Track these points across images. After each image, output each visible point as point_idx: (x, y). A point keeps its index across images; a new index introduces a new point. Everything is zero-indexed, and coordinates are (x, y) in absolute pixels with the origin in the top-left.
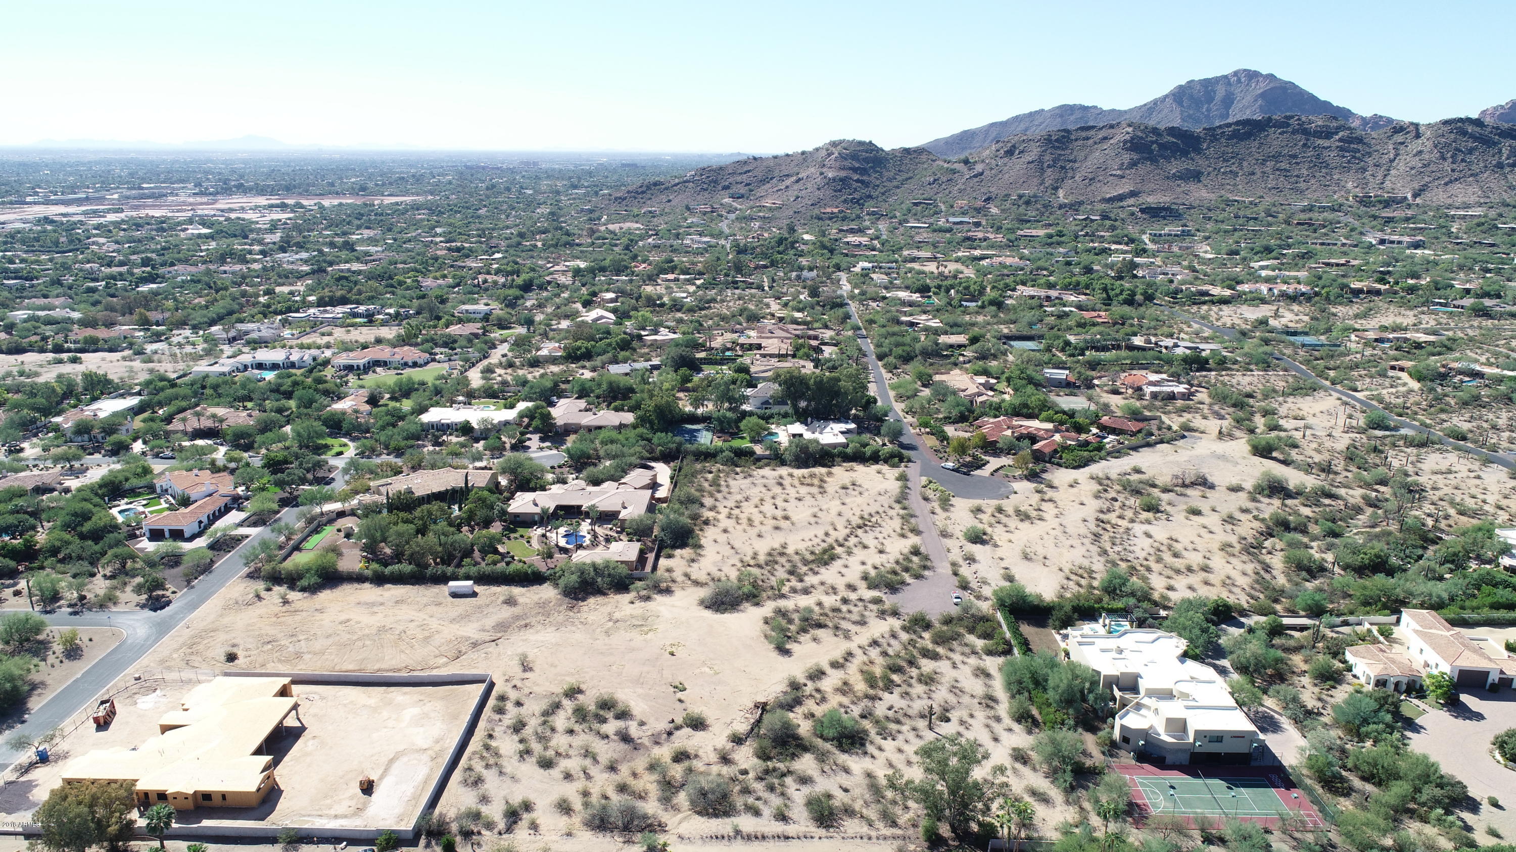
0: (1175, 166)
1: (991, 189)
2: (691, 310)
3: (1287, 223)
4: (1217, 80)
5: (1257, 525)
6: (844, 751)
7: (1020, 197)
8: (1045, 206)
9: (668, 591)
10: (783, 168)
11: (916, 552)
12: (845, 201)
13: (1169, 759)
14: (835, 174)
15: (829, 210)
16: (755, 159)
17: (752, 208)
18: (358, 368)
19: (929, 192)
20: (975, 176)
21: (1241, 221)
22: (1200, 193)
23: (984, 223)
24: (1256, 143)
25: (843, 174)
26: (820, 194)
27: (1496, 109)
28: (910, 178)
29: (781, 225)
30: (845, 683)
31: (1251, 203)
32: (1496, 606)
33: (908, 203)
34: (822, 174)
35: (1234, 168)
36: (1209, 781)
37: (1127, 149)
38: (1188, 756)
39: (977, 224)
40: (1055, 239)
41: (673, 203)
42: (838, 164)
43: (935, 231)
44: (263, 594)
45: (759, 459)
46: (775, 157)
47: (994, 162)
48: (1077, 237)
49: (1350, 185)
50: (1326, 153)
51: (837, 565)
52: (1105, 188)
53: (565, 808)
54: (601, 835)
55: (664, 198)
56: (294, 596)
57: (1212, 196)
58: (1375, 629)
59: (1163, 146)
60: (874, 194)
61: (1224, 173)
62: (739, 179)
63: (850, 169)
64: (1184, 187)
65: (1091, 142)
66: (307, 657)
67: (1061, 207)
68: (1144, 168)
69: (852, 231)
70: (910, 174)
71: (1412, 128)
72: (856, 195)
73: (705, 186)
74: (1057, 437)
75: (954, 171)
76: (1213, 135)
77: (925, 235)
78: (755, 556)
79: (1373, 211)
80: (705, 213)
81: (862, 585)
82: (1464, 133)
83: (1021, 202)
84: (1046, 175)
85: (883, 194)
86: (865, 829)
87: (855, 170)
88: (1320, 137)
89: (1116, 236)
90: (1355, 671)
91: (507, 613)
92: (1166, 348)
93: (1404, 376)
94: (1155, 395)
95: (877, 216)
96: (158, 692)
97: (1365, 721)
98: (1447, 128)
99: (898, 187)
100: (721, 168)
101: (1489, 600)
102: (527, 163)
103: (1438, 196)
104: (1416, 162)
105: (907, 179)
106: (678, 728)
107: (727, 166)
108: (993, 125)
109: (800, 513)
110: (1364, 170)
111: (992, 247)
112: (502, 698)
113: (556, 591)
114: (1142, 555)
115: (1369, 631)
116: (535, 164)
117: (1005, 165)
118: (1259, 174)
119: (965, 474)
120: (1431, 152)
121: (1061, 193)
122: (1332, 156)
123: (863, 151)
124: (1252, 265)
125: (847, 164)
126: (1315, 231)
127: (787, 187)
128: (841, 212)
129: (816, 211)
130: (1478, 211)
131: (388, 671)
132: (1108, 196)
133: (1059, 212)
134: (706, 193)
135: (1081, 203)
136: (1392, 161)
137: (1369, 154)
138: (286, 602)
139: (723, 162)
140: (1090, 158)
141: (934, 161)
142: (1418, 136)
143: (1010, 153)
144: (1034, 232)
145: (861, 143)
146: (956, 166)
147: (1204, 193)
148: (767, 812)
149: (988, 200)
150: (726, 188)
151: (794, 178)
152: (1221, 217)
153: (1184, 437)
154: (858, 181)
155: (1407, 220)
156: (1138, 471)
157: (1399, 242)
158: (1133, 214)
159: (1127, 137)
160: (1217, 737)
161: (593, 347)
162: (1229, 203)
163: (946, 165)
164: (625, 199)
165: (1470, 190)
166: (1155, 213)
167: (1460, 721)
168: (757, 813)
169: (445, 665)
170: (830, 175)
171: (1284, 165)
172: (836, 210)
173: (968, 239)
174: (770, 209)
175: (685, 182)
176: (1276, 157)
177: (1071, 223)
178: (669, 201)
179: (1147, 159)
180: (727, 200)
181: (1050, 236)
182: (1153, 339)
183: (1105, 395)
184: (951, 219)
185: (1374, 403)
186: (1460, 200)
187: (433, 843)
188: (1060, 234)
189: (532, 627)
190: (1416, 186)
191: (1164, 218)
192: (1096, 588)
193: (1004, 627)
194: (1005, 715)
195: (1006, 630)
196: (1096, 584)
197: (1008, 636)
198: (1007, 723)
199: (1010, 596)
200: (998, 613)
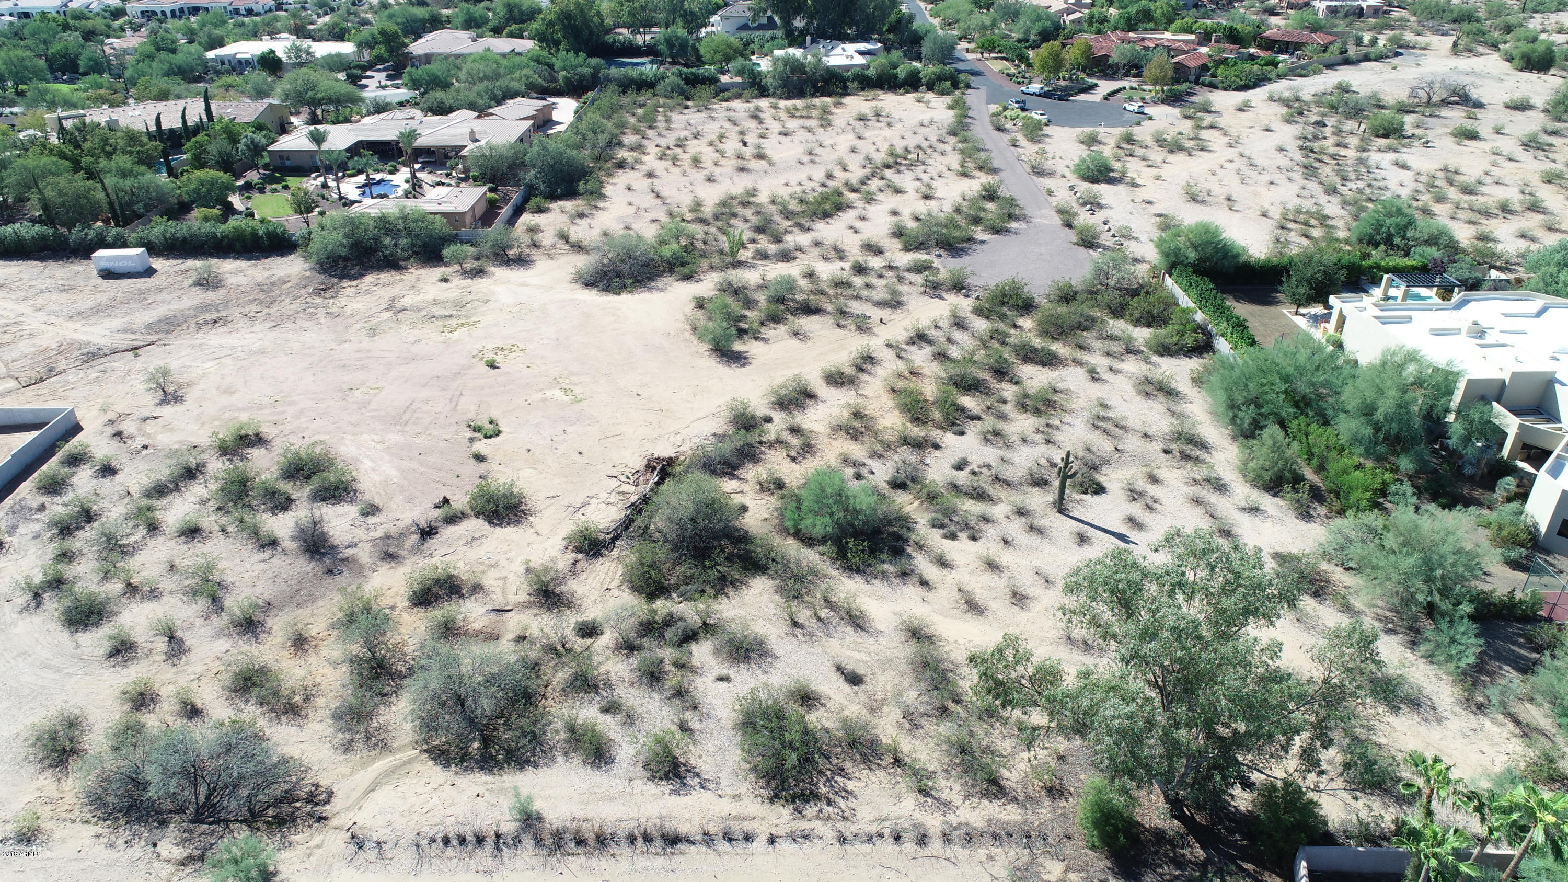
6: (851, 569)
9: (521, 261)
11: (990, 196)
30: (858, 415)
45: (726, 89)
51: (846, 217)
53: (61, 746)
74: (1205, 50)
78: (697, 207)
81: (893, 245)
86: (907, 807)
109: (786, 150)
112: (78, 459)
113: (305, 265)
119: (1060, 99)
168: (599, 755)
192: (1347, 242)
193: (1185, 301)
194: (1230, 475)
195: (1191, 305)
196: (1341, 234)
197: (1200, 317)
198: (1242, 491)
199: (1195, 247)
200: (1169, 281)
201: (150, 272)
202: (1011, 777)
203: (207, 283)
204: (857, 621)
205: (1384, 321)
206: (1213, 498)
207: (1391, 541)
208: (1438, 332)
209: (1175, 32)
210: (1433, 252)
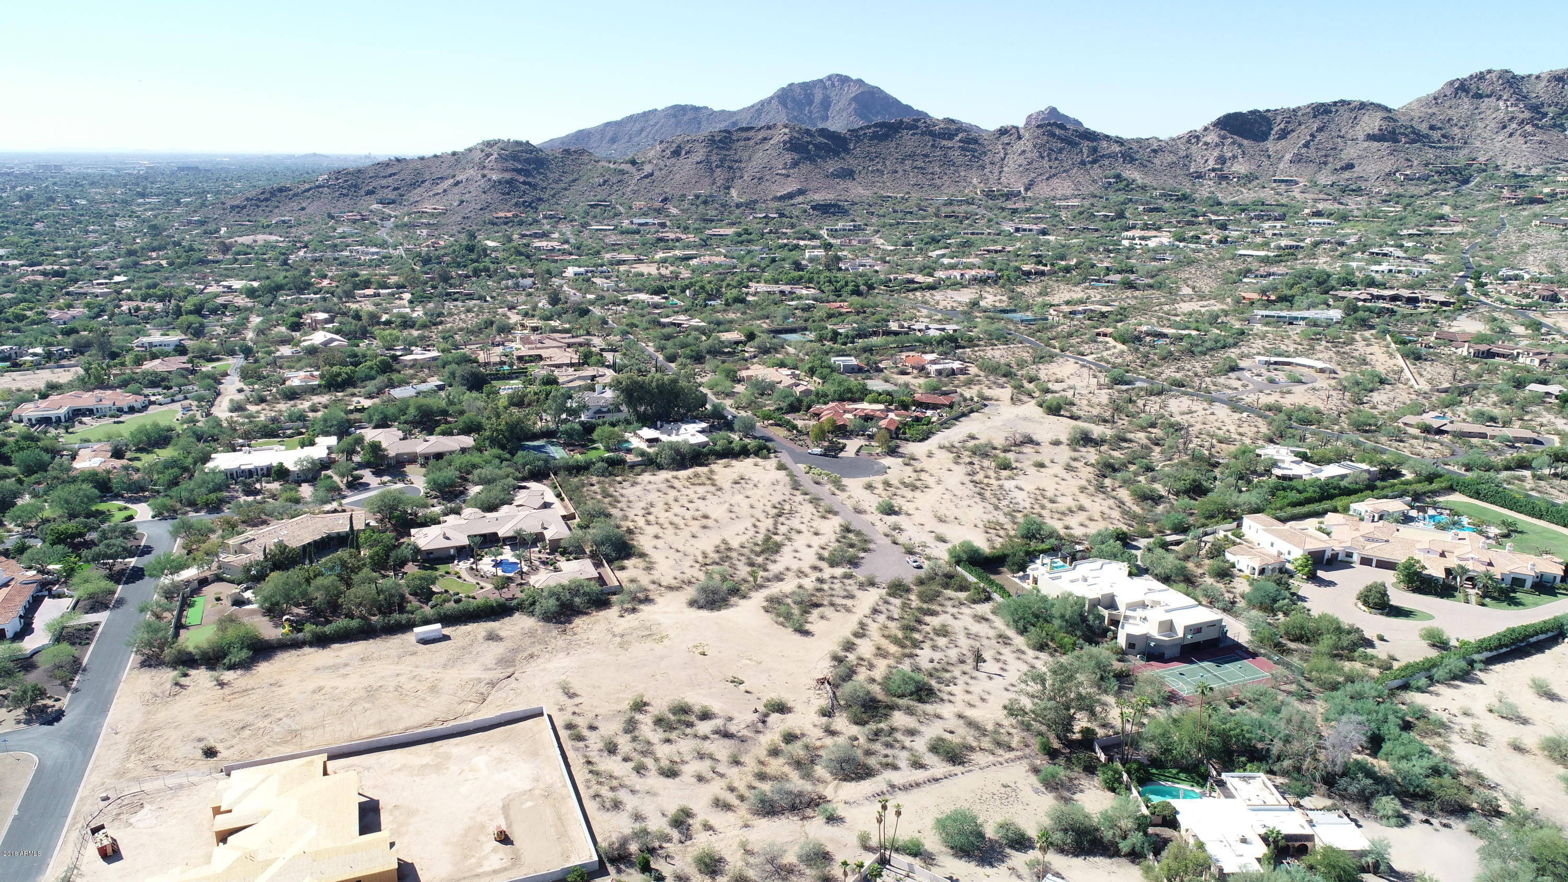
0: (832, 165)
1: (667, 190)
2: (424, 326)
3: (937, 215)
4: (813, 84)
5: (1090, 469)
6: (924, 702)
7: (697, 197)
8: (723, 206)
9: (647, 600)
10: (434, 169)
11: (847, 530)
12: (516, 204)
13: (1168, 654)
14: (500, 176)
15: (501, 214)
16: (398, 160)
17: (409, 214)
18: (59, 419)
19: (602, 193)
20: (646, 177)
21: (900, 215)
22: (857, 190)
23: (668, 223)
24: (893, 144)
25: (508, 176)
26: (488, 197)
27: (1038, 113)
28: (576, 180)
29: (451, 232)
30: (879, 649)
31: (902, 198)
32: (1294, 505)
33: (582, 206)
34: (484, 176)
35: (879, 167)
36: (1202, 664)
37: (787, 150)
38: (1179, 649)
39: (663, 225)
40: (745, 237)
41: (308, 211)
42: (499, 166)
43: (622, 233)
44: (183, 681)
45: (633, 466)
46: (422, 159)
47: (661, 163)
48: (763, 235)
49: (975, 181)
50: (950, 153)
51: (787, 550)
52: (774, 187)
53: (721, 805)
54: (775, 819)
55: (295, 205)
56: (228, 676)
57: (868, 193)
58: (1229, 534)
59: (818, 146)
60: (545, 197)
61: (872, 172)
62: (384, 182)
63: (514, 170)
64: (843, 184)
65: (752, 142)
66: (307, 733)
67: (738, 206)
68: (806, 167)
69: (535, 236)
70: (575, 176)
71: (1014, 131)
72: (527, 198)
73: (345, 191)
74: (892, 415)
75: (623, 172)
76: (857, 136)
77: (614, 238)
78: (705, 556)
79: (999, 202)
80: (355, 222)
81: (824, 565)
82: (1053, 135)
83: (698, 202)
84: (715, 175)
85: (553, 196)
86: (991, 758)
87: (519, 171)
88: (944, 139)
89: (799, 232)
90: (1238, 567)
91: (497, 649)
92: (920, 330)
93: (1110, 340)
94: (939, 372)
95: (556, 220)
96: (147, 807)
97: (1275, 601)
98: (1040, 131)
99: (566, 189)
100: (359, 171)
101: (1286, 501)
102: (46, 167)
103: (1043, 190)
104: (1021, 160)
105: (574, 181)
106: (766, 715)
107: (366, 169)
108: (608, 124)
109: (715, 508)
110: (983, 167)
111: (688, 247)
112: (570, 726)
113: (533, 619)
114: (1028, 505)
115: (1226, 536)
116: (58, 168)
117: (674, 165)
118: (901, 173)
119: (834, 457)
120: (1032, 152)
121: (734, 193)
122: (955, 154)
123: (522, 151)
124: (930, 254)
125: (510, 164)
126: (961, 222)
127: (445, 191)
128: (516, 216)
129: (488, 217)
130: (1075, 202)
131: (417, 727)
132: (779, 194)
133: (737, 211)
134: (347, 199)
135: (755, 202)
136: (1003, 159)
137: (985, 153)
138: (222, 684)
139: (361, 164)
140: (755, 158)
141: (597, 162)
142: (1020, 138)
143: (676, 153)
144: (722, 231)
145: (518, 143)
146: (623, 166)
147: (860, 190)
148: (903, 763)
149: (665, 200)
150: (370, 193)
151: (451, 181)
152: (881, 212)
153: (986, 406)
154: (524, 183)
155: (1028, 210)
156: (973, 437)
157: (1030, 230)
158: (805, 211)
159: (786, 138)
160: (1197, 629)
161: (354, 372)
162: (885, 199)
163: (611, 166)
164: (245, 207)
165: (1066, 184)
166: (826, 209)
167: (1322, 588)
168: (895, 768)
169: (477, 709)
170: (494, 177)
171: (919, 164)
172: (509, 215)
173: (660, 240)
174: (433, 215)
175: (318, 187)
176: (912, 156)
177: (751, 220)
178: (303, 209)
179: (806, 159)
180: (375, 206)
181: (739, 235)
182: (906, 325)
183: (895, 376)
184: (636, 221)
185: (1103, 363)
186: (1060, 193)
187: (622, 866)
188: (747, 232)
189: (538, 656)
190: (1026, 181)
191: (834, 214)
192: (1015, 536)
193: (972, 579)
194: (1024, 648)
195: (975, 580)
196: (1012, 533)
197: (982, 585)
198: (1031, 653)
199: (965, 552)
200: (959, 569)
201: (446, 638)
202: (1014, 745)
203: (492, 637)
204: (939, 717)
205: (1053, 579)
206: (1023, 656)
207: (1085, 658)
208: (1072, 581)
209: (870, 402)
210: (1053, 541)
